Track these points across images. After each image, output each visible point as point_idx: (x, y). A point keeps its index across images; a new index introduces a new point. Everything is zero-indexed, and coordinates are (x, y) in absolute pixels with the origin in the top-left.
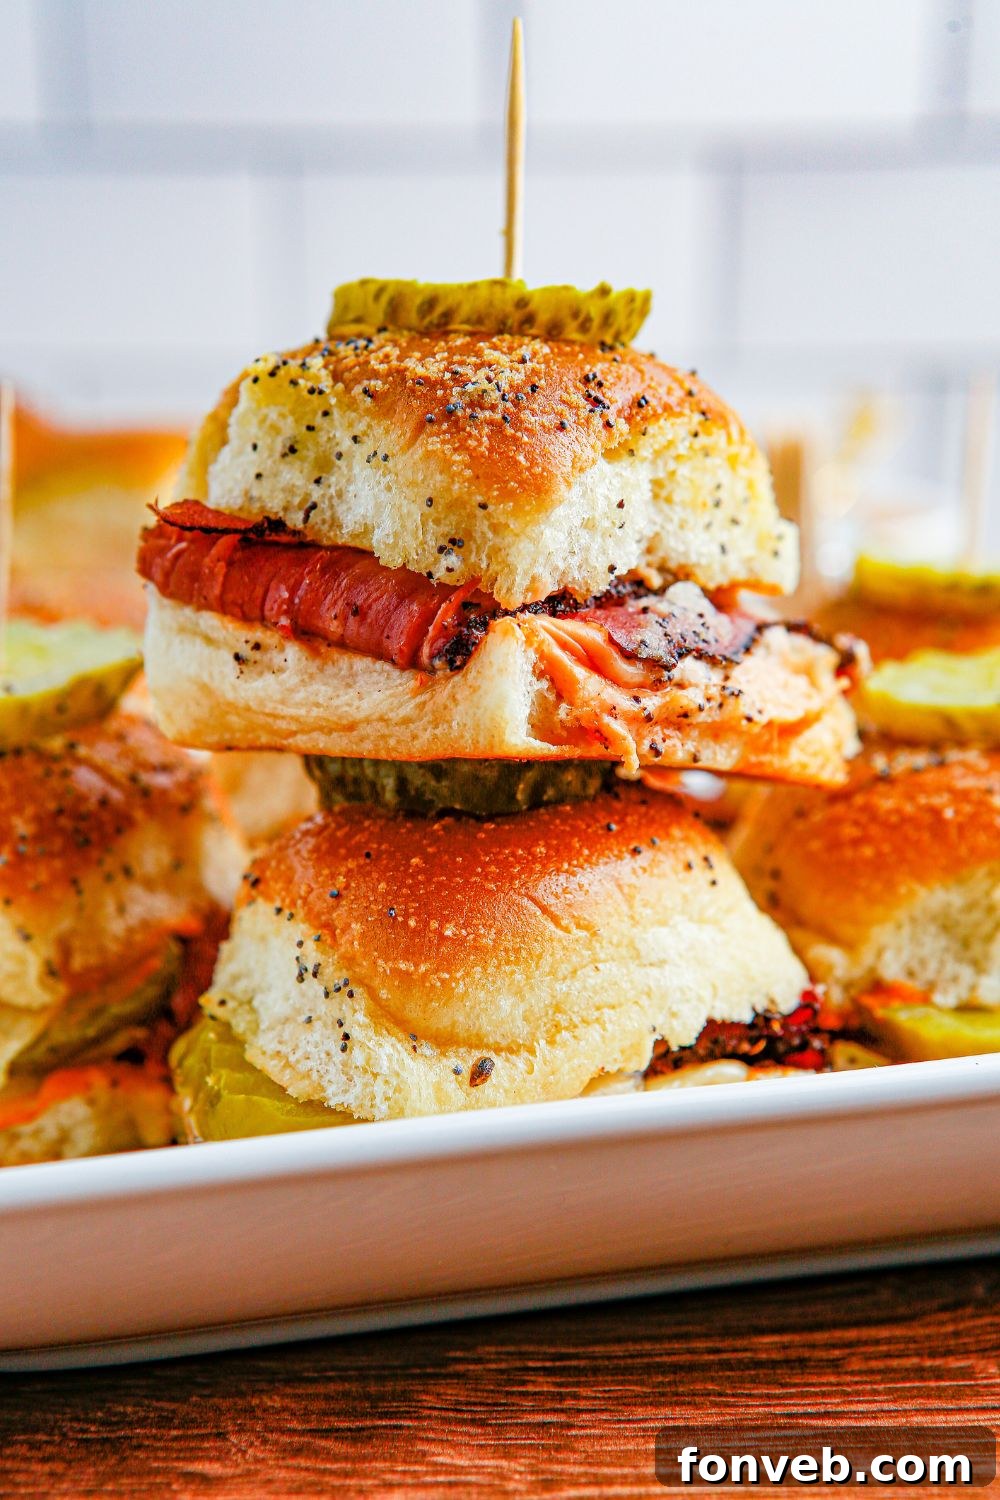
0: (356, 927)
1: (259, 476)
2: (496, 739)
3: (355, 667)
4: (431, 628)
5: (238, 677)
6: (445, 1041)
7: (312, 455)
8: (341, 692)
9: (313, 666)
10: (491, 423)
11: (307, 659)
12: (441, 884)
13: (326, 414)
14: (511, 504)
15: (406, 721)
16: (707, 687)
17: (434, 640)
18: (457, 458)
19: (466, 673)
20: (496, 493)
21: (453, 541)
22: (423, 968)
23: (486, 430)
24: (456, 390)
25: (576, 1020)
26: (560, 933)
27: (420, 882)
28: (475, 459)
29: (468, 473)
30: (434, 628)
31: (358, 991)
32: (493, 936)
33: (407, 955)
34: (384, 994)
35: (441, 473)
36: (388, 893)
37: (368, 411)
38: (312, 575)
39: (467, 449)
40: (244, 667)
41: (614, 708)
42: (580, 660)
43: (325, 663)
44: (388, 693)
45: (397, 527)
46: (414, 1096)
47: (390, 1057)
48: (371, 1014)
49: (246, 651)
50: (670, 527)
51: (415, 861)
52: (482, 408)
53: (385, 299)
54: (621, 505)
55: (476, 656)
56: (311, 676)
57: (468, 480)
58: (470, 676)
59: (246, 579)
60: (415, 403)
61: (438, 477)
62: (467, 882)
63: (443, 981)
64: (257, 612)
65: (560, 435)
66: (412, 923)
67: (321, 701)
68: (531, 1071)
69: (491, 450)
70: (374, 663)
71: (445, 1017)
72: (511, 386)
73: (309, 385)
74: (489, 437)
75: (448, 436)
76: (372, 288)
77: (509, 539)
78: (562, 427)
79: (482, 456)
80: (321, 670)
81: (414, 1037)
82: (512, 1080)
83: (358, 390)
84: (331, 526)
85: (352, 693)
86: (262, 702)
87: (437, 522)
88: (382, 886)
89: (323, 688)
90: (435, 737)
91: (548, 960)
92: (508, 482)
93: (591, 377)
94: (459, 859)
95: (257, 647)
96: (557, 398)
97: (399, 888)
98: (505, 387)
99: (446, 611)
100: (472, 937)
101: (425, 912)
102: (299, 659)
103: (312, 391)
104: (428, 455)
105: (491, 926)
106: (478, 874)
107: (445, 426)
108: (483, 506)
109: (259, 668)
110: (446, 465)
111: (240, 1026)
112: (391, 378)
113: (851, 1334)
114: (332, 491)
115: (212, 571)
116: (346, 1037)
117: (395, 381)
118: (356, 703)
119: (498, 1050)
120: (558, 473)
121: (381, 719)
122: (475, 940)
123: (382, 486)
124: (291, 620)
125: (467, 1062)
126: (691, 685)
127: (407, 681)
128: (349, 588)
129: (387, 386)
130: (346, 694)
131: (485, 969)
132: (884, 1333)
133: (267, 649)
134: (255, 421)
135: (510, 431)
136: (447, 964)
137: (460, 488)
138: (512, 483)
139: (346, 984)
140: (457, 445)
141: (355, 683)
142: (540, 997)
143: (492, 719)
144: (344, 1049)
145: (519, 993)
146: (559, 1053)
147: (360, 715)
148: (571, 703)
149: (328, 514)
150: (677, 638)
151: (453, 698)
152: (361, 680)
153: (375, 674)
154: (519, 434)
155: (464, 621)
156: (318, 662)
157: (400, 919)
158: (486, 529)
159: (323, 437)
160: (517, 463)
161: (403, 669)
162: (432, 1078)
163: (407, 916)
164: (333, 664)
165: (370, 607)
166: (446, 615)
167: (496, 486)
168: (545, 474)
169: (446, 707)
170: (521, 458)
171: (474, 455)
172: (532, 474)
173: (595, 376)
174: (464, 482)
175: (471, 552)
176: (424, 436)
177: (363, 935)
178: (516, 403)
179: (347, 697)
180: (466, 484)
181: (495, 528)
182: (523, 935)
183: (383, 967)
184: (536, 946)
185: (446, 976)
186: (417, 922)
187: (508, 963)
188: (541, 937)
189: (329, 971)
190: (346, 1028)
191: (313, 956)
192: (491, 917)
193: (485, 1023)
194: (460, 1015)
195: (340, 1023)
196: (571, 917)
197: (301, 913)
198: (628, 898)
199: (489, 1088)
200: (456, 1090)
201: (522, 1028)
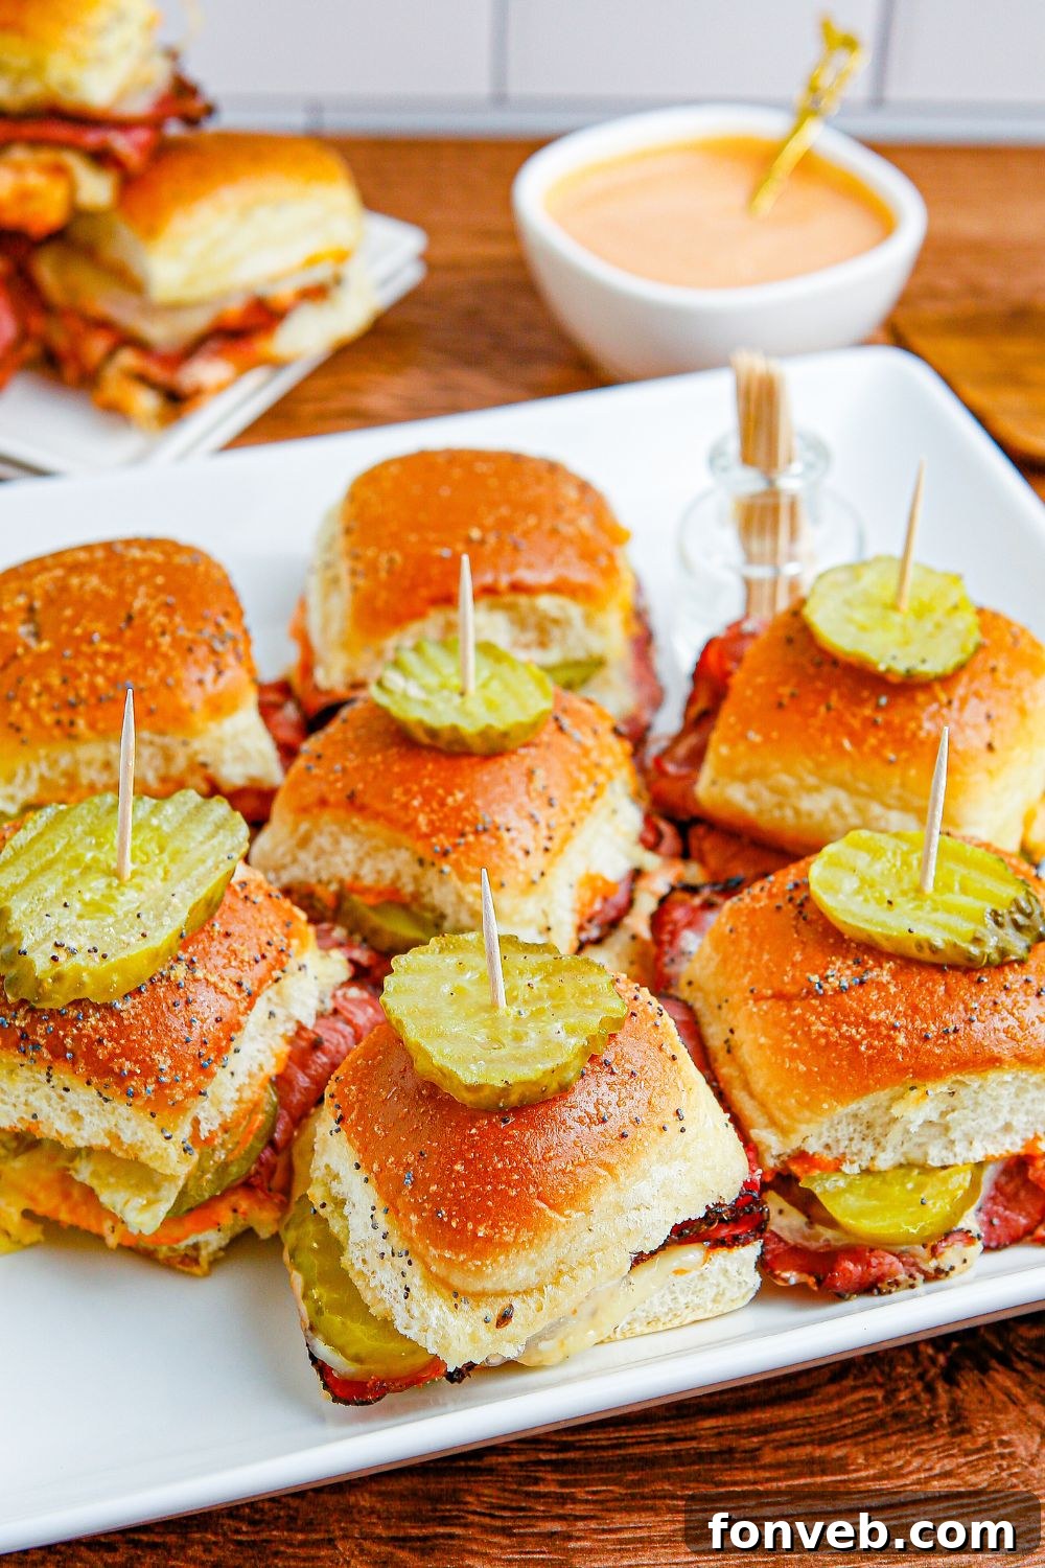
0: (414, 1218)
6: (479, 1296)
12: (476, 1190)
22: (462, 1257)
25: (574, 1265)
26: (563, 1220)
27: (462, 1188)
31: (415, 1262)
32: (512, 1235)
33: (450, 1246)
34: (434, 1268)
36: (437, 1193)
46: (455, 1343)
47: (437, 1318)
48: (424, 1278)
51: (457, 1167)
62: (495, 1188)
63: (477, 1266)
66: (454, 1224)
68: (540, 1309)
71: (477, 1286)
81: (456, 1296)
82: (526, 1317)
88: (433, 1187)
91: (554, 1238)
94: (490, 1169)
97: (446, 1190)
100: (497, 1236)
101: (465, 1215)
105: (512, 1227)
106: (503, 1182)
111: (335, 1227)
113: (765, 1416)
116: (408, 1289)
119: (516, 1294)
122: (500, 1237)
125: (493, 1313)
131: (507, 1257)
132: (788, 1413)
136: (480, 1254)
139: (407, 1253)
142: (547, 1262)
144: (406, 1296)
145: (533, 1263)
146: (561, 1292)
157: (446, 1219)
162: (469, 1330)
163: (451, 1217)
177: (418, 1227)
182: (537, 1229)
183: (433, 1251)
184: (545, 1235)
185: (479, 1263)
186: (457, 1223)
187: (524, 1249)
188: (550, 1226)
189: (395, 1239)
190: (408, 1280)
191: (383, 1226)
192: (512, 1219)
193: (508, 1285)
194: (488, 1285)
195: (403, 1274)
196: (571, 1206)
197: (373, 1180)
198: (615, 1177)
199: (510, 1328)
200: (487, 1335)
201: (534, 1280)
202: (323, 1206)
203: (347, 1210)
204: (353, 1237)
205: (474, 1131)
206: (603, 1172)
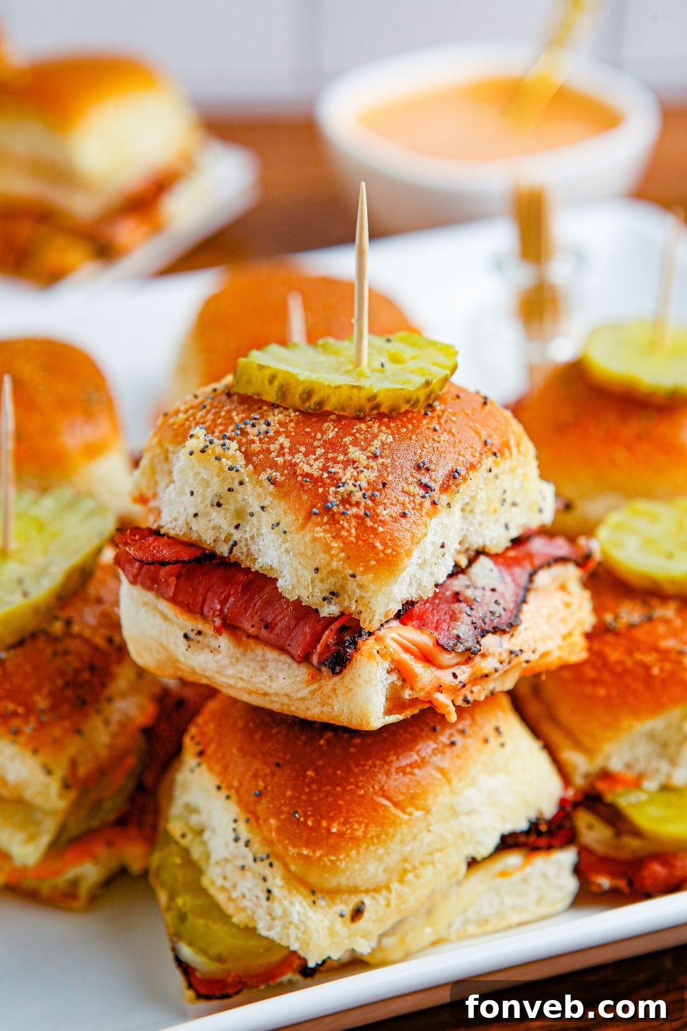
0: (273, 822)
1: (196, 515)
2: (364, 722)
3: (266, 656)
4: (319, 646)
5: (187, 650)
6: (333, 893)
7: (232, 508)
8: (258, 674)
9: (238, 652)
10: (357, 516)
11: (234, 647)
12: (328, 792)
13: (241, 483)
14: (372, 575)
15: (303, 699)
16: (500, 654)
17: (321, 654)
18: (335, 544)
19: (343, 677)
20: (361, 569)
21: (332, 593)
22: (318, 854)
23: (354, 523)
24: (332, 489)
25: (416, 864)
26: (406, 817)
27: (315, 791)
28: (347, 546)
29: (343, 555)
30: (321, 646)
31: (276, 864)
32: (362, 830)
33: (307, 844)
34: (293, 868)
35: (324, 552)
36: (292, 798)
37: (271, 494)
38: (235, 596)
39: (341, 537)
40: (190, 643)
41: (440, 686)
42: (417, 657)
43: (246, 651)
44: (290, 681)
45: (294, 581)
46: (315, 937)
47: (299, 913)
48: (284, 878)
49: (192, 635)
50: (472, 529)
51: (310, 773)
52: (351, 505)
53: (276, 384)
54: (443, 546)
55: (348, 667)
56: (237, 660)
57: (342, 560)
58: (347, 679)
59: (191, 589)
60: (305, 497)
61: (322, 555)
62: (344, 789)
63: (332, 861)
64: (198, 609)
65: (403, 521)
66: (310, 823)
67: (244, 676)
68: (388, 905)
69: (357, 537)
70: (279, 656)
71: (333, 882)
72: (369, 483)
73: (230, 463)
74: (356, 529)
75: (327, 527)
76: (267, 373)
77: (370, 594)
78: (404, 515)
79: (352, 542)
80: (244, 654)
81: (313, 892)
82: (377, 912)
83: (264, 476)
84: (247, 557)
85: (266, 676)
86: (204, 670)
87: (322, 581)
88: (289, 793)
89: (246, 670)
90: (322, 712)
91: (399, 836)
92: (369, 561)
93: (422, 465)
94: (339, 772)
95: (199, 633)
96: (400, 488)
97: (300, 794)
98: (364, 485)
99: (329, 636)
100: (349, 831)
101: (319, 814)
102: (229, 648)
103: (231, 469)
104: (314, 539)
105: (361, 822)
106: (352, 783)
107: (326, 519)
108: (353, 576)
109: (200, 645)
110: (328, 549)
111: (196, 853)
112: (286, 471)
114: (247, 536)
115: (166, 581)
116: (269, 891)
117: (289, 474)
118: (269, 683)
119: (367, 891)
120: (402, 551)
121: (286, 695)
122: (352, 833)
123: (283, 550)
124: (222, 620)
125: (348, 909)
126: (489, 654)
127: (302, 672)
128: (261, 609)
129: (284, 478)
130: (262, 676)
131: (358, 851)
133: (206, 635)
134: (191, 474)
135: (369, 523)
136: (334, 850)
137: (337, 565)
138: (372, 562)
139: (268, 856)
140: (334, 534)
141: (267, 666)
142: (393, 859)
143: (361, 711)
144: (268, 899)
145: (380, 859)
146: (406, 889)
147: (272, 691)
148: (412, 689)
149: (245, 549)
150: (480, 623)
151: (334, 690)
152: (272, 665)
153: (281, 663)
154: (376, 525)
155: (340, 642)
156: (241, 650)
157: (302, 819)
158: (355, 587)
159: (239, 497)
160: (375, 547)
161: (299, 663)
162: (327, 923)
163: (306, 817)
164: (252, 651)
165: (276, 624)
166: (328, 637)
167: (361, 564)
168: (394, 553)
169: (329, 697)
170: (378, 544)
171: (346, 542)
172: (385, 554)
173: (424, 464)
174: (340, 561)
175: (344, 600)
176: (310, 524)
177: (278, 829)
178: (372, 498)
179: (262, 679)
180: (341, 563)
181: (361, 586)
182: (383, 825)
183: (292, 850)
184: (391, 830)
185: (333, 858)
186: (313, 822)
187: (373, 844)
188: (394, 823)
189: (256, 846)
190: (269, 885)
191: (245, 834)
192: (362, 815)
193: (359, 881)
194: (343, 880)
195: (265, 879)
196: (413, 805)
197: (235, 797)
198: (449, 781)
199: (362, 923)
200: (342, 928)
201: (382, 877)
202: (183, 836)
203: (207, 835)
204: (215, 857)
205: (322, 742)
206: (438, 775)
